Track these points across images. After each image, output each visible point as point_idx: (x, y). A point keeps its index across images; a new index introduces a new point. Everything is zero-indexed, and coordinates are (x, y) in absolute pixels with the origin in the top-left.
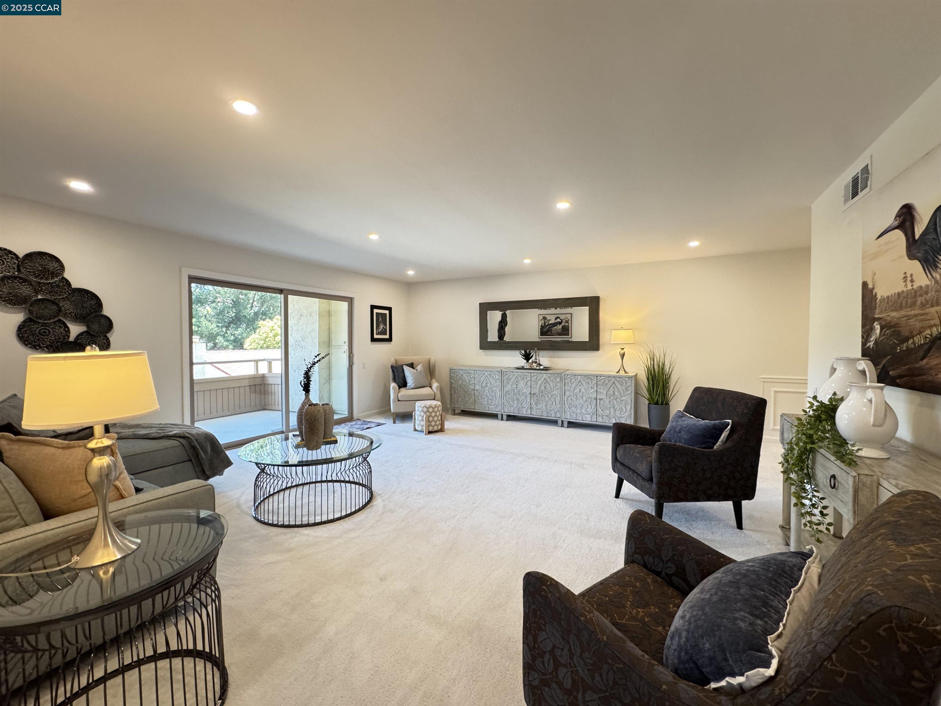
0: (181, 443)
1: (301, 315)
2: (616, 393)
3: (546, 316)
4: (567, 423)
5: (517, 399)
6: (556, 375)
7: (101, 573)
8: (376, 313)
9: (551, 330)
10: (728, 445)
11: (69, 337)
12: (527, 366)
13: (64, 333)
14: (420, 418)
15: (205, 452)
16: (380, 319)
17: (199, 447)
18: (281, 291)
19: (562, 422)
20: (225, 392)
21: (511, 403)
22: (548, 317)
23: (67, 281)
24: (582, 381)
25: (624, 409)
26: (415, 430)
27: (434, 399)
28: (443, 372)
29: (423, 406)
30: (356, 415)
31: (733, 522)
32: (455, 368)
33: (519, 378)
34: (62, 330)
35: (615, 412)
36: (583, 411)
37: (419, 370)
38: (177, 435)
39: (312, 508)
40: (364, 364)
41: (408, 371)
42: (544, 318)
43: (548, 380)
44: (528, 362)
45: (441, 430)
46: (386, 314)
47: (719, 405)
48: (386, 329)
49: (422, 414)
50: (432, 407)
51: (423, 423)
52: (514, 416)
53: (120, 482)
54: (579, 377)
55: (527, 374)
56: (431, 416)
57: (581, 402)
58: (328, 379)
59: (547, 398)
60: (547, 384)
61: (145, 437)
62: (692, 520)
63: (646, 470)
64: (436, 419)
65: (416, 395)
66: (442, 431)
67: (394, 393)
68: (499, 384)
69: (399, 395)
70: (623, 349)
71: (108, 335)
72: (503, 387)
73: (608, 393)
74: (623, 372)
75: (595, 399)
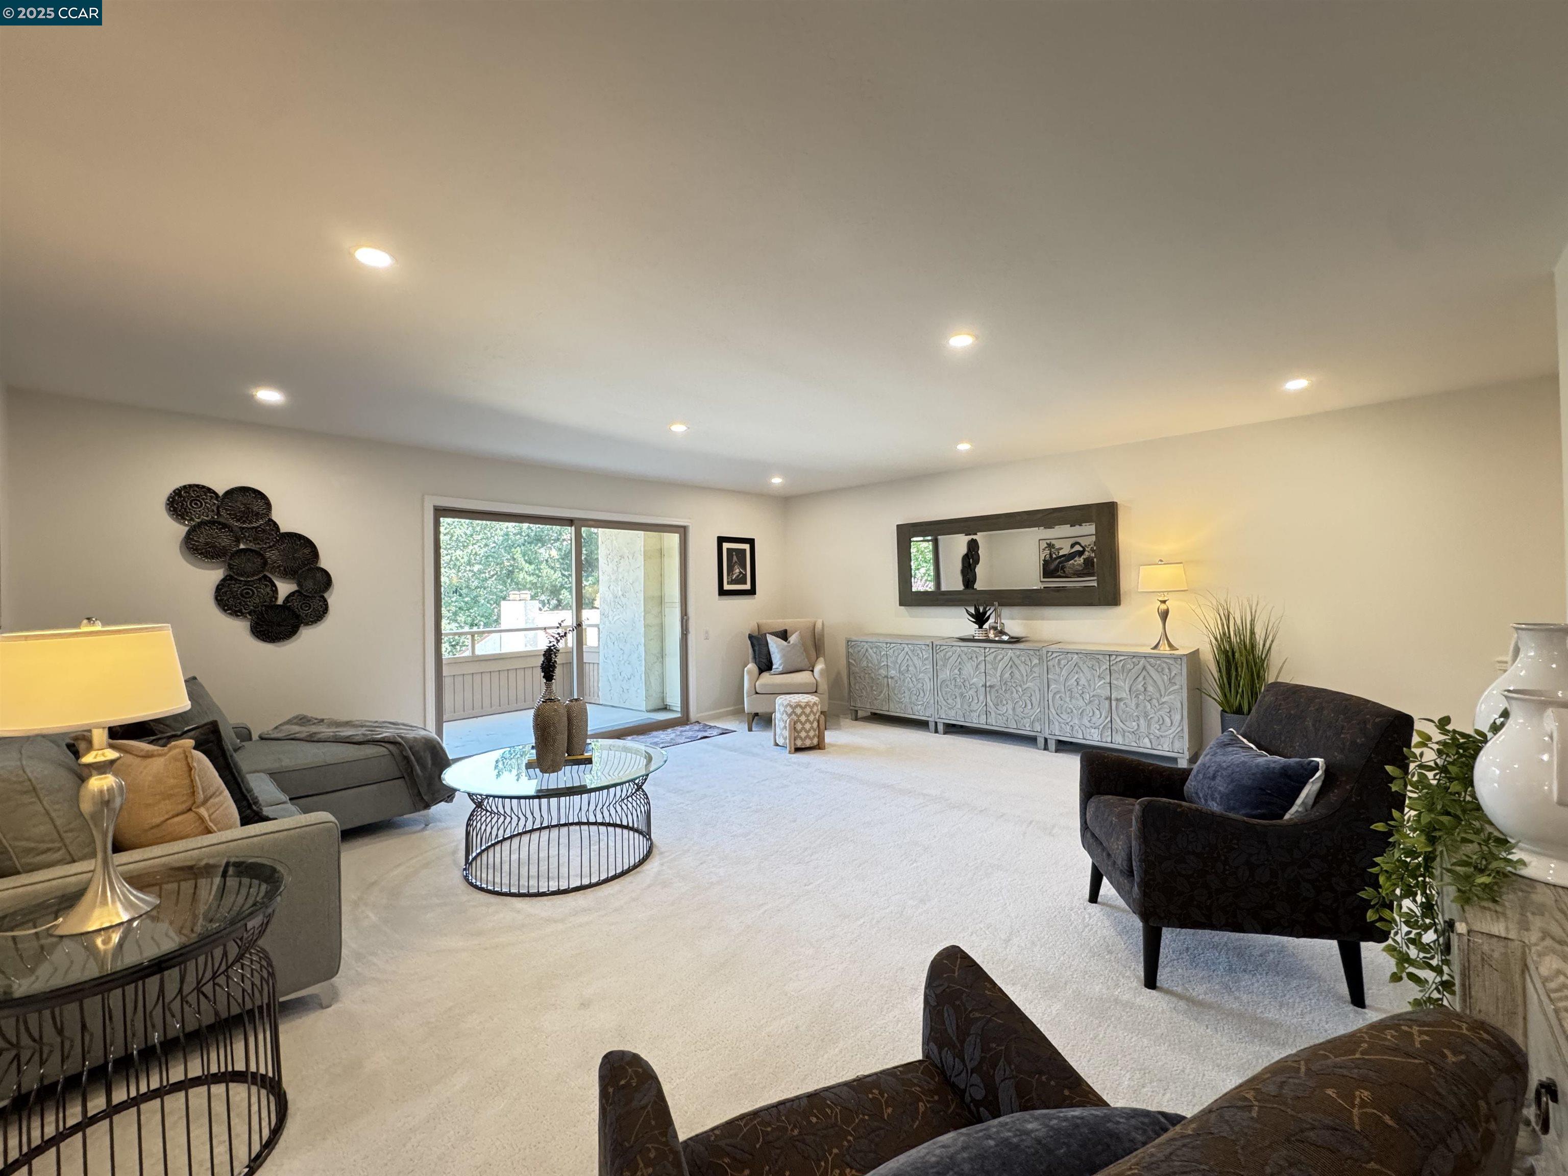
0: (390, 751)
1: (622, 557)
2: (1150, 689)
3: (1053, 542)
4: (1054, 742)
5: (962, 695)
6: (1032, 652)
8: (728, 549)
9: (1063, 568)
11: (276, 599)
12: (979, 635)
13: (271, 593)
14: (782, 725)
15: (423, 767)
16: (735, 558)
17: (412, 757)
19: (1046, 740)
20: (486, 678)
21: (950, 701)
22: (1058, 544)
23: (275, 524)
24: (1081, 664)
25: (1167, 720)
26: (777, 745)
27: (816, 692)
28: (836, 646)
29: (786, 703)
30: (693, 715)
31: (1343, 988)
32: (854, 638)
33: (964, 656)
35: (1149, 726)
36: (1085, 721)
37: (791, 642)
38: (386, 740)
40: (707, 632)
41: (774, 644)
42: (1050, 546)
43: (1017, 662)
44: (981, 627)
45: (819, 746)
46: (745, 550)
48: (745, 575)
49: (785, 717)
50: (801, 706)
51: (786, 733)
52: (962, 726)
54: (1076, 656)
55: (977, 649)
56: (799, 721)
57: (1081, 703)
59: (1015, 695)
60: (1014, 669)
61: (348, 740)
64: (808, 726)
65: (785, 685)
66: (820, 749)
67: (750, 680)
68: (930, 666)
69: (757, 683)
70: (1164, 602)
71: (326, 595)
72: (935, 673)
73: (1134, 689)
74: (1168, 648)
75: (1107, 699)
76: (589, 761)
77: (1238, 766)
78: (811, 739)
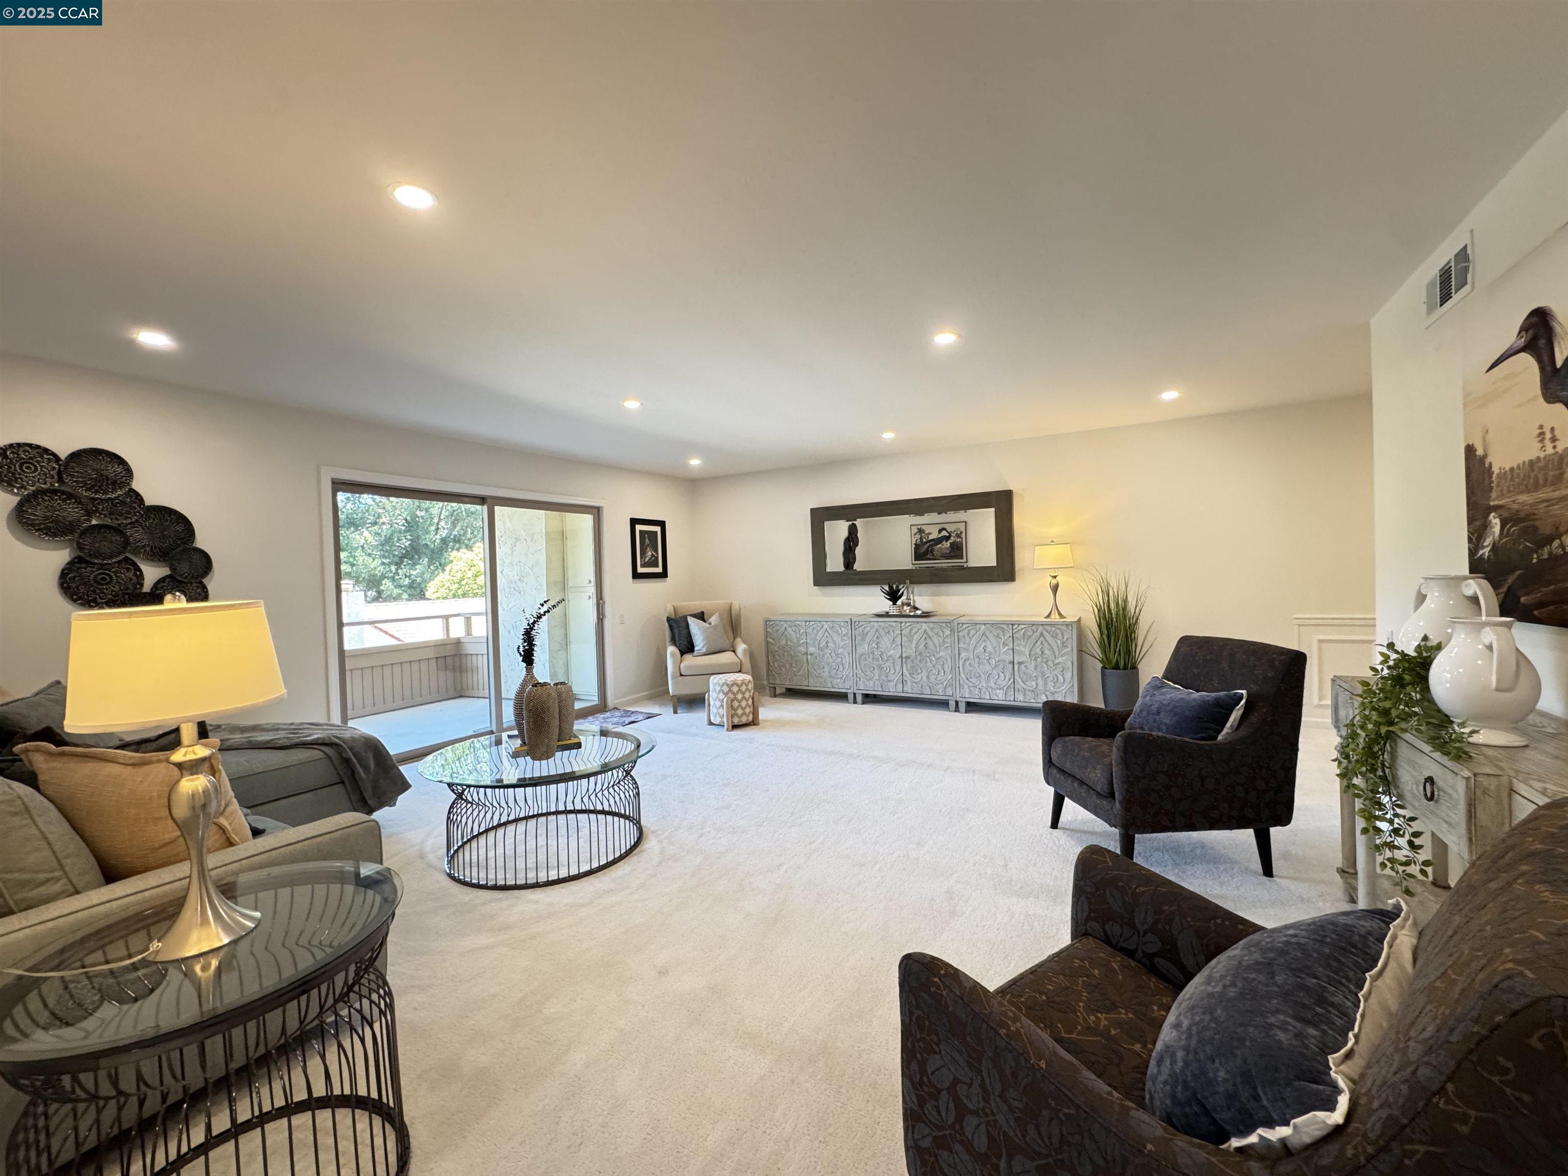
0: (326, 754)
1: (517, 539)
2: (1047, 652)
3: (924, 527)
4: (964, 704)
5: (879, 666)
6: (944, 625)
7: (198, 969)
8: (640, 531)
9: (932, 551)
10: (1242, 732)
11: (142, 585)
12: (893, 611)
13: (135, 579)
14: (718, 704)
15: (366, 768)
16: (647, 541)
17: (354, 760)
18: (482, 500)
19: (957, 703)
20: (397, 669)
21: (868, 673)
22: (927, 529)
23: (137, 495)
24: (988, 634)
25: (1061, 678)
26: (711, 723)
27: (740, 671)
28: (753, 625)
29: (721, 682)
30: (611, 701)
31: (1256, 863)
32: (772, 618)
33: (881, 631)
34: (131, 574)
35: (1046, 684)
36: (992, 684)
37: (713, 624)
38: (320, 741)
39: (542, 858)
40: (622, 616)
41: (695, 626)
42: (921, 531)
43: (930, 633)
44: (895, 604)
45: (754, 723)
46: (656, 532)
47: (1225, 665)
48: (657, 558)
49: (721, 696)
50: (737, 685)
51: (724, 711)
52: (875, 696)
53: (227, 819)
54: (983, 627)
55: (894, 624)
56: (735, 699)
57: (988, 668)
58: (564, 642)
59: (929, 664)
60: (928, 640)
61: (269, 745)
62: (1186, 863)
63: (1102, 779)
64: (744, 703)
65: (710, 666)
66: (754, 725)
67: (674, 663)
68: (848, 642)
69: (682, 665)
70: (1055, 577)
71: (205, 581)
72: (854, 647)
73: (1033, 653)
74: (1058, 617)
75: (1010, 663)
76: (578, 746)
77: (1177, 701)
78: (748, 716)
